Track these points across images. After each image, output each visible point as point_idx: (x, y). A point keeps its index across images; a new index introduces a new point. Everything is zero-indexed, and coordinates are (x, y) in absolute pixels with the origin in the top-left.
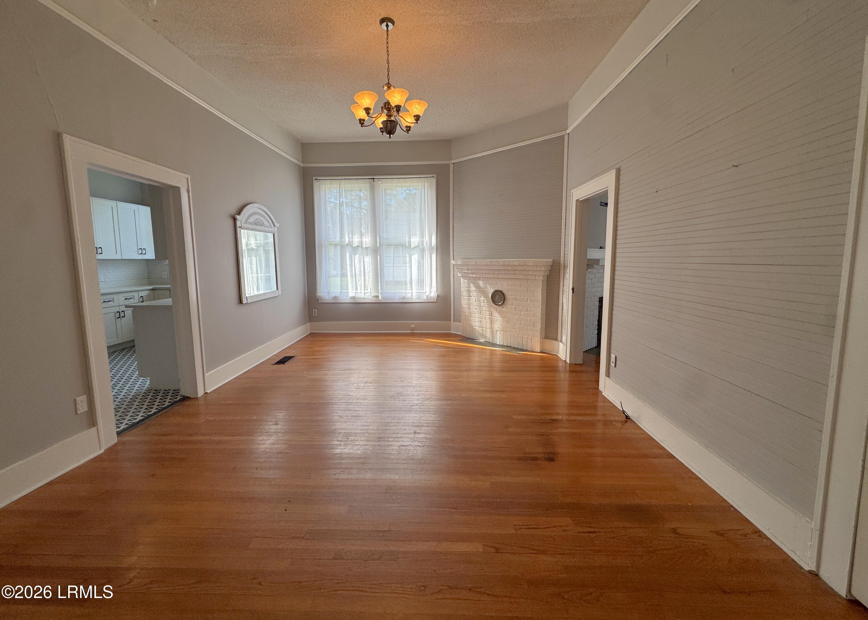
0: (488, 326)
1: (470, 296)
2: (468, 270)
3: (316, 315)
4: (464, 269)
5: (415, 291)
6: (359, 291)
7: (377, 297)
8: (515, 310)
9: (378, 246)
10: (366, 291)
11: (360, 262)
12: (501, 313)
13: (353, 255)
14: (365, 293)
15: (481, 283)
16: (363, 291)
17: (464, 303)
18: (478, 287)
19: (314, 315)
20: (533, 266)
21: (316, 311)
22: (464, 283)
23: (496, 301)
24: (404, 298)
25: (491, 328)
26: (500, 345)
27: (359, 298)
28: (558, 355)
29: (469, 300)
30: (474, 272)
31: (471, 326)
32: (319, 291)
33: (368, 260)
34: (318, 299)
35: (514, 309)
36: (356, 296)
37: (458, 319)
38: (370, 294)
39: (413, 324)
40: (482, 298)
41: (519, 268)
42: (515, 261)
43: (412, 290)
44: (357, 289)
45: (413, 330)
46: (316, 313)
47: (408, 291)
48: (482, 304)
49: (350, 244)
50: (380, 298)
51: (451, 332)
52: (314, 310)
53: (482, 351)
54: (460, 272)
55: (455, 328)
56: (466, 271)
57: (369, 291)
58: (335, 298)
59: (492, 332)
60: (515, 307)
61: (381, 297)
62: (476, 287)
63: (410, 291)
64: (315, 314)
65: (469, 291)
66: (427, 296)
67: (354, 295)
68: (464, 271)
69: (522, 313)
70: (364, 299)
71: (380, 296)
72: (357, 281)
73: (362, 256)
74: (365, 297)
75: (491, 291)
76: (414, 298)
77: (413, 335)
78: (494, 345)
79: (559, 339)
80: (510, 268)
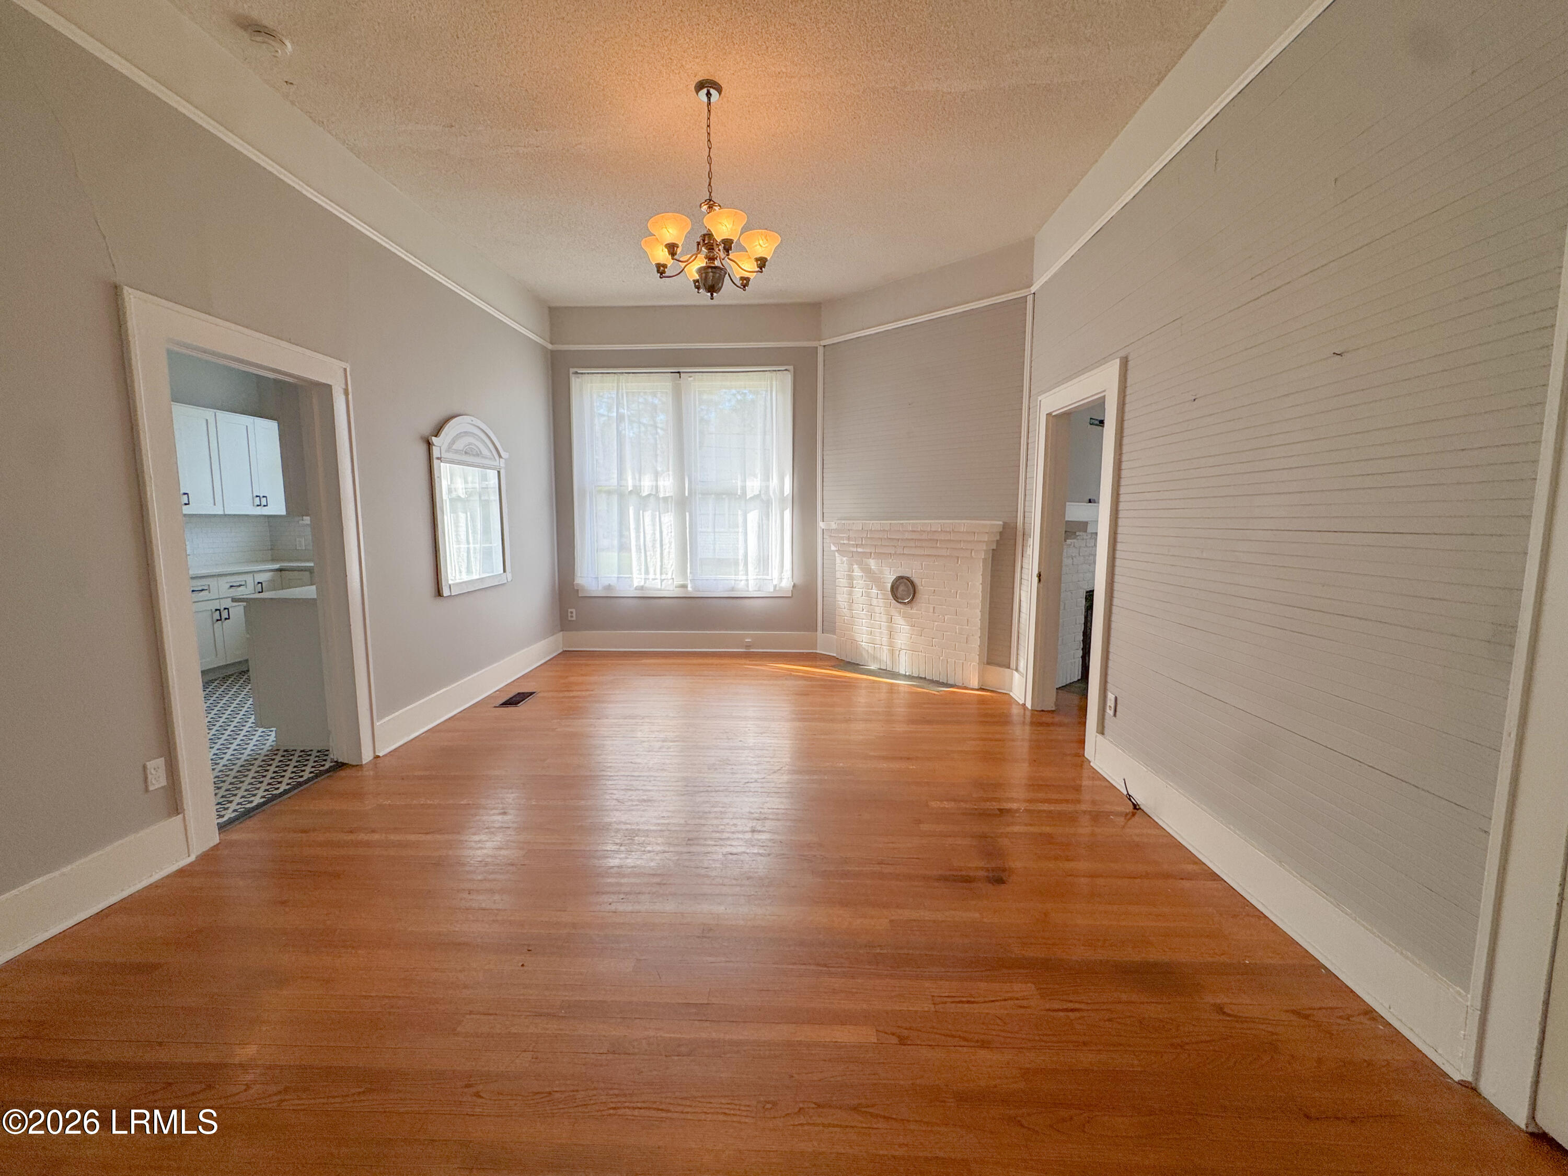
0: (885, 640)
1: (852, 587)
2: (849, 539)
3: (574, 619)
4: (842, 538)
5: (752, 576)
6: (651, 576)
7: (684, 586)
8: (934, 612)
9: (687, 495)
10: (664, 577)
11: (654, 525)
12: (906, 616)
13: (641, 512)
14: (662, 581)
15: (873, 563)
16: (658, 576)
17: (842, 599)
18: (867, 571)
19: (570, 619)
20: (968, 533)
21: (574, 610)
22: (841, 563)
23: (899, 595)
24: (733, 589)
25: (891, 645)
26: (905, 675)
27: (650, 589)
28: (1011, 694)
29: (850, 593)
30: (860, 543)
31: (853, 641)
32: (579, 575)
33: (669, 519)
34: (578, 590)
35: (931, 610)
36: (648, 585)
37: (830, 627)
38: (671, 581)
39: (749, 636)
40: (875, 591)
41: (943, 537)
42: (935, 524)
43: (747, 574)
44: (647, 572)
45: (748, 647)
46: (574, 615)
47: (740, 577)
48: (875, 602)
49: (636, 491)
50: (690, 589)
51: (818, 652)
52: (570, 610)
53: (873, 686)
54: (834, 544)
55: (825, 644)
56: (845, 542)
57: (669, 576)
58: (609, 587)
59: (892, 652)
60: (934, 608)
61: (692, 587)
62: (862, 570)
63: (744, 577)
64: (572, 617)
65: (850, 578)
66: (775, 586)
67: (642, 583)
68: (842, 542)
69: (946, 617)
70: (660, 590)
71: (689, 586)
72: (648, 558)
73: (657, 513)
74: (663, 587)
75: (890, 578)
76: (750, 589)
77: (748, 656)
78: (894, 675)
79: (1013, 665)
80: (924, 536)
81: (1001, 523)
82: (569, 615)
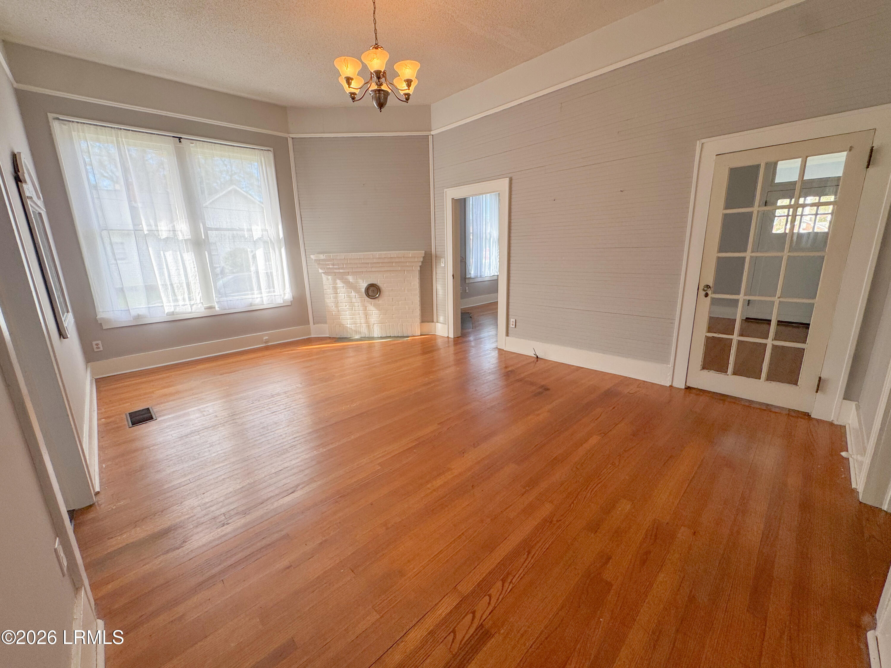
0: (363, 321)
1: (337, 294)
2: (333, 265)
3: (101, 349)
4: (328, 265)
5: (264, 295)
6: (181, 303)
7: (210, 308)
8: (393, 301)
9: (203, 238)
10: (192, 302)
11: (176, 262)
12: (377, 306)
13: (162, 252)
14: (191, 306)
15: (350, 278)
16: (187, 302)
17: (330, 301)
18: (347, 283)
19: (96, 350)
20: (412, 257)
21: (99, 342)
22: (327, 281)
23: (370, 294)
24: (251, 305)
25: (367, 322)
26: (378, 337)
27: (178, 314)
28: (436, 334)
29: (336, 298)
30: (342, 266)
31: (341, 325)
32: (101, 310)
33: (189, 258)
34: (101, 324)
35: (391, 300)
36: (178, 310)
37: (321, 319)
38: (200, 305)
39: (265, 335)
40: (353, 294)
41: (397, 260)
42: (394, 254)
43: (261, 293)
44: (176, 300)
45: (266, 342)
46: (100, 346)
47: (255, 296)
48: (354, 300)
49: (154, 233)
50: (217, 309)
51: (312, 336)
52: (94, 343)
53: (358, 349)
54: (321, 268)
55: (315, 331)
56: (331, 267)
57: (198, 301)
58: (138, 317)
59: (369, 327)
60: (392, 299)
61: (219, 307)
62: (344, 282)
63: (259, 296)
64: (98, 348)
65: (335, 288)
66: (283, 299)
67: (172, 310)
68: (328, 267)
69: (400, 303)
70: (191, 313)
71: (216, 307)
72: (176, 288)
73: (178, 253)
74: (193, 310)
75: (364, 285)
76: (265, 303)
77: (267, 348)
78: (373, 338)
79: (435, 320)
80: (386, 260)
81: (424, 252)
82: (95, 347)
